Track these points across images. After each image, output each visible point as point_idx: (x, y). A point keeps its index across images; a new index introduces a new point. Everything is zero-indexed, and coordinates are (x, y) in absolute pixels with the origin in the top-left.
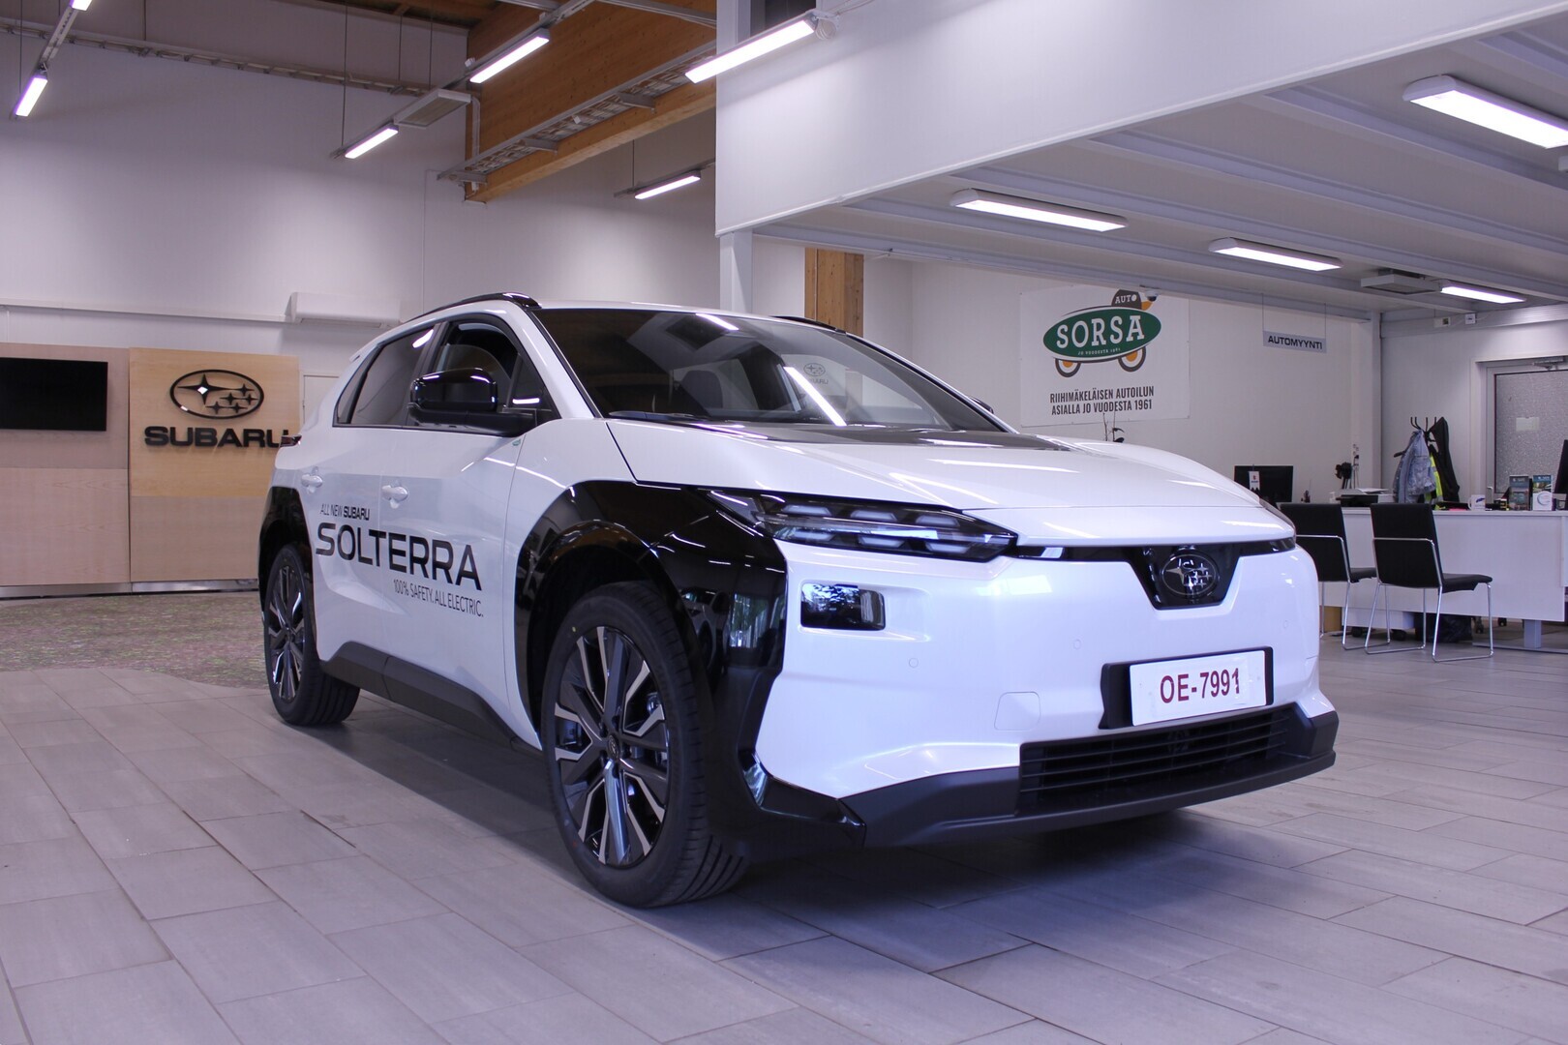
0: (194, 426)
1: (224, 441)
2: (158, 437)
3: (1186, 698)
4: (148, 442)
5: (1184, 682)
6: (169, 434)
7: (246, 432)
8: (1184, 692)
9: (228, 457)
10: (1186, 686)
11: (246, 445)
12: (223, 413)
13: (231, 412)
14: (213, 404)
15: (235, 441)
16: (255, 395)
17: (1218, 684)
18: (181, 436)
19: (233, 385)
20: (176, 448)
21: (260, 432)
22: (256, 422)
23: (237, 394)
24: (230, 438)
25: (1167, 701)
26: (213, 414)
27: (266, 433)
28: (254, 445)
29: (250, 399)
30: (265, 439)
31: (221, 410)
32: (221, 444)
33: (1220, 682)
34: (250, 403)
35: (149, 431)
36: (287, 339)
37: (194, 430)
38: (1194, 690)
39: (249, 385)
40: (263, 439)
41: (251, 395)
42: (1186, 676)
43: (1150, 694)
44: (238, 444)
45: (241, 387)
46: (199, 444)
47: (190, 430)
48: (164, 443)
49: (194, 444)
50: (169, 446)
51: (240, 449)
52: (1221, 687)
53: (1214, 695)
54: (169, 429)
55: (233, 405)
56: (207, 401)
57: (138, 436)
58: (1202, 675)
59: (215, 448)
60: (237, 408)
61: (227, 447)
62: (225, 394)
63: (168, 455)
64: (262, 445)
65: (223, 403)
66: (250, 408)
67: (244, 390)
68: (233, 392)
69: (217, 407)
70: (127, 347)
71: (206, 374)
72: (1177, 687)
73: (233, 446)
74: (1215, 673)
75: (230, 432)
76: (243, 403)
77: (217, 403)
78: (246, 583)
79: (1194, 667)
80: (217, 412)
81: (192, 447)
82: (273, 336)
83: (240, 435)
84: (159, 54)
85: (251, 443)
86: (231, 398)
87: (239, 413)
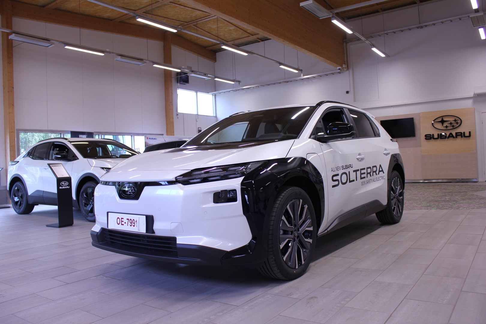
0: (439, 133)
1: (449, 137)
2: (429, 137)
3: (123, 225)
4: (426, 139)
5: (122, 220)
6: (432, 136)
7: (456, 133)
8: (123, 223)
9: (451, 141)
10: (123, 221)
11: (456, 137)
12: (449, 128)
13: (452, 128)
14: (445, 126)
15: (453, 136)
16: (459, 122)
17: (131, 223)
18: (436, 136)
19: (451, 119)
20: (435, 140)
21: (461, 133)
22: (460, 130)
23: (453, 122)
24: (451, 136)
25: (119, 224)
26: (446, 129)
27: (463, 133)
28: (459, 137)
29: (457, 123)
30: (463, 135)
31: (448, 128)
32: (448, 138)
33: (132, 222)
34: (457, 124)
35: (426, 136)
36: (475, 102)
37: (439, 134)
38: (125, 223)
39: (457, 119)
40: (462, 135)
41: (458, 122)
42: (123, 219)
43: (114, 221)
44: (454, 137)
45: (454, 119)
46: (441, 138)
47: (438, 134)
48: (430, 139)
49: (440, 138)
50: (432, 139)
51: (454, 139)
52: (133, 224)
53: (131, 226)
54: (432, 135)
55: (452, 125)
56: (443, 125)
57: (423, 137)
58: (127, 219)
59: (447, 139)
60: (453, 126)
61: (450, 138)
62: (449, 122)
63: (432, 142)
64: (462, 137)
65: (448, 125)
66: (457, 126)
67: (455, 120)
68: (451, 121)
69: (447, 127)
70: (419, 112)
71: (443, 117)
72: (120, 221)
73: (452, 138)
74: (131, 219)
75: (451, 134)
76: (455, 125)
77: (446, 126)
78: (459, 180)
79: (125, 217)
80: (447, 128)
81: (439, 139)
82: (470, 102)
83: (454, 135)
84: (426, 26)
85: (458, 137)
86: (451, 123)
87: (454, 128)
